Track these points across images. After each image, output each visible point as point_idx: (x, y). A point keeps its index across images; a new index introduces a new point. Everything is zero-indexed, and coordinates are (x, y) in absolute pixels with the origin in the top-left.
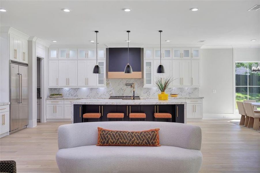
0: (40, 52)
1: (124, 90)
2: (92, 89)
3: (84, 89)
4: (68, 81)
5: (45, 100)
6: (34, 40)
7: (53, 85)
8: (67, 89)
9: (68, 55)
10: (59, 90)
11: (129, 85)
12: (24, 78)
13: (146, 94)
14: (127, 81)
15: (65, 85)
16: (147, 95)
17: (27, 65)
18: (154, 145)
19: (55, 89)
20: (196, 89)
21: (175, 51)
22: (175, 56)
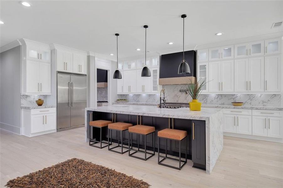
0: (102, 64)
1: (179, 96)
2: (150, 95)
4: (129, 88)
6: (92, 55)
7: (120, 92)
9: (130, 66)
10: (126, 96)
11: (183, 91)
13: (202, 101)
14: (182, 87)
15: (128, 91)
16: (204, 102)
17: (84, 75)
19: (124, 95)
20: (275, 96)
21: (238, 47)
22: (238, 55)
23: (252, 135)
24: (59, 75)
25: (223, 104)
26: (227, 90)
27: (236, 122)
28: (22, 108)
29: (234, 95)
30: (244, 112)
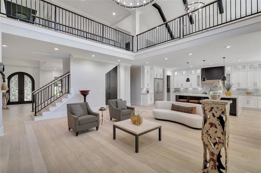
0: (169, 73)
2: (194, 89)
3: (190, 89)
4: (182, 85)
5: (172, 93)
6: (165, 69)
7: (176, 87)
8: (182, 88)
9: (182, 74)
10: (179, 89)
12: (161, 84)
15: (181, 86)
17: (162, 79)
18: (191, 113)
19: (177, 88)
21: (249, 65)
22: (250, 69)
23: (257, 109)
24: (155, 79)
25: (241, 93)
26: (243, 86)
27: (248, 102)
28: (142, 94)
29: (247, 89)
30: (253, 97)
